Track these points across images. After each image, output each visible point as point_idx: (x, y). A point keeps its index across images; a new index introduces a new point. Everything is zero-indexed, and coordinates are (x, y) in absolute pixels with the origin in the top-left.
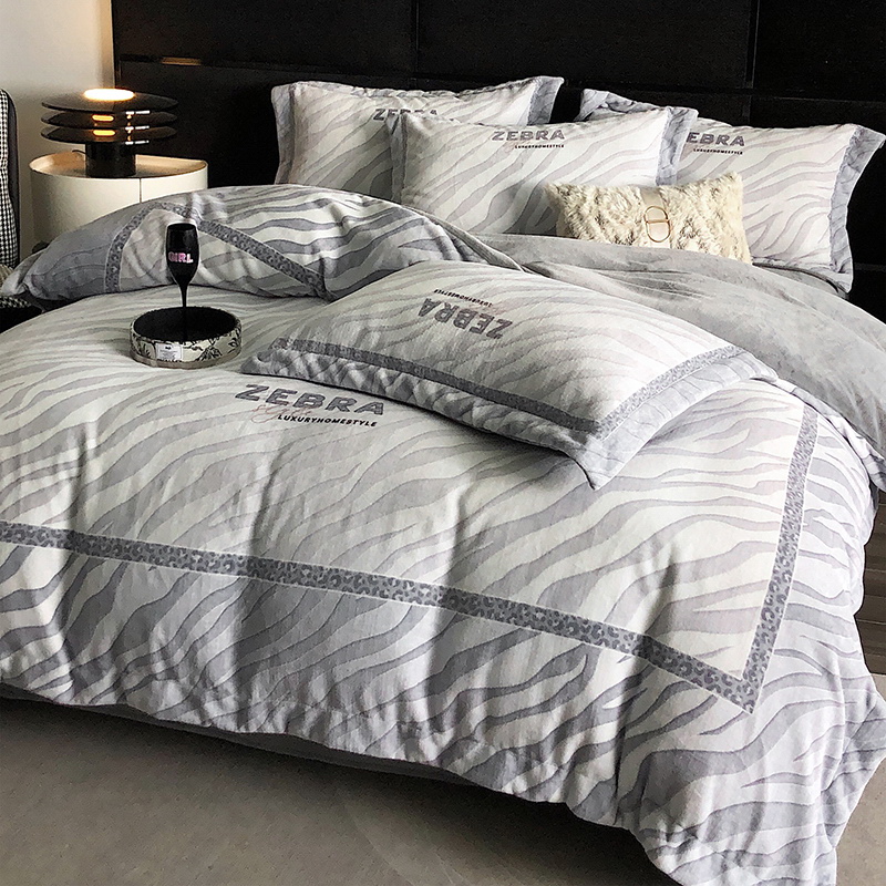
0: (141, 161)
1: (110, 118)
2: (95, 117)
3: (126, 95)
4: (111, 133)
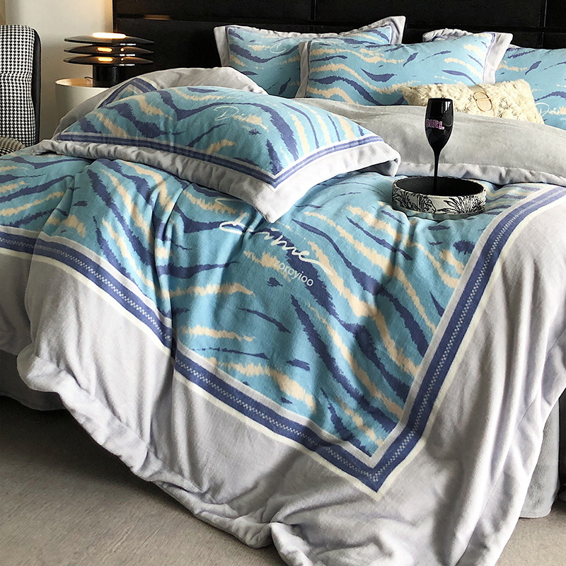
1: (109, 50)
2: (100, 49)
4: (110, 59)
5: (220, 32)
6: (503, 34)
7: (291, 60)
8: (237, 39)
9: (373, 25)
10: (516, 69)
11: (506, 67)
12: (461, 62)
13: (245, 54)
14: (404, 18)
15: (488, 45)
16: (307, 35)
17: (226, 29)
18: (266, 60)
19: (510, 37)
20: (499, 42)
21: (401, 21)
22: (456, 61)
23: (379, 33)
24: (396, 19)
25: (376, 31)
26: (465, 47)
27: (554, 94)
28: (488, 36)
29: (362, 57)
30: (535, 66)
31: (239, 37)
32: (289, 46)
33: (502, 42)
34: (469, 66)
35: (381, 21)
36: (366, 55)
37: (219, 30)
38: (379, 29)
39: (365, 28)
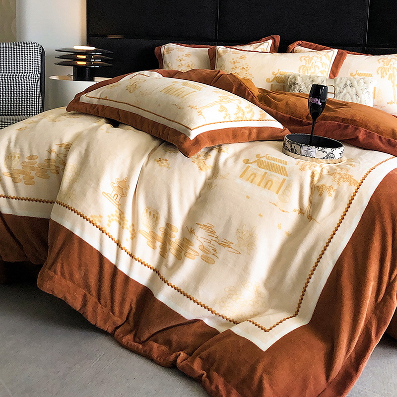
1: (84, 57)
2: (78, 56)
4: (84, 63)
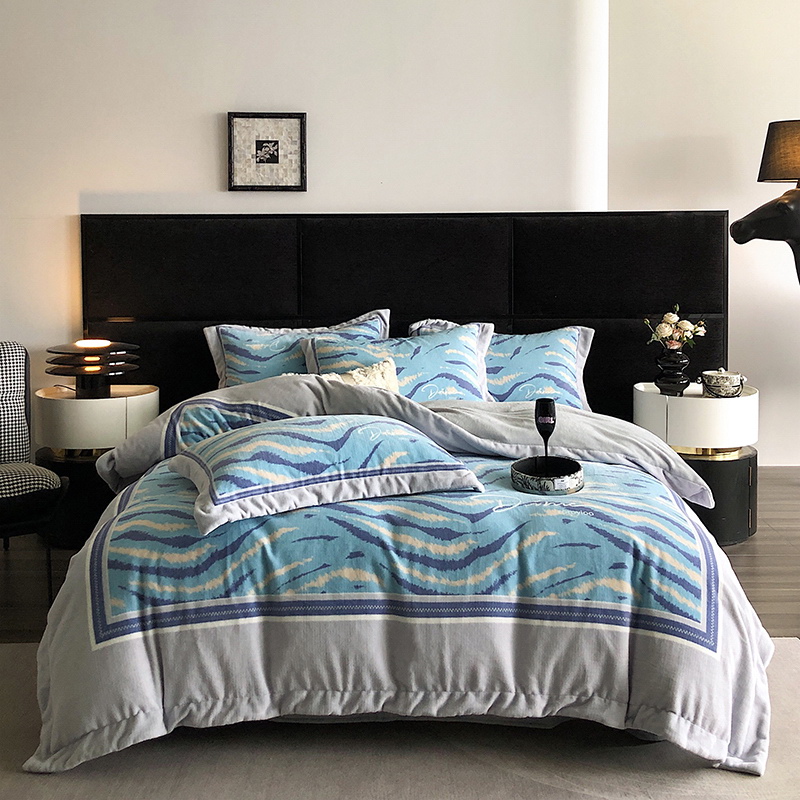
0: (114, 389)
1: (97, 359)
2: (87, 359)
3: (106, 343)
4: (97, 368)
5: (210, 332)
6: (486, 324)
7: (292, 357)
8: (232, 339)
9: (362, 318)
10: (502, 355)
11: (492, 354)
12: (460, 352)
13: (245, 353)
14: (389, 311)
15: (477, 334)
16: (299, 331)
17: (217, 329)
18: (268, 359)
19: (491, 326)
20: (484, 332)
21: (386, 313)
22: (455, 351)
23: (370, 326)
24: (382, 311)
25: (367, 325)
26: (460, 338)
27: (537, 376)
28: (474, 327)
29: (371, 353)
30: (517, 352)
31: (234, 336)
32: (288, 343)
33: (487, 332)
34: (466, 355)
35: (368, 314)
36: (374, 351)
37: (210, 331)
38: (369, 322)
39: (354, 321)
